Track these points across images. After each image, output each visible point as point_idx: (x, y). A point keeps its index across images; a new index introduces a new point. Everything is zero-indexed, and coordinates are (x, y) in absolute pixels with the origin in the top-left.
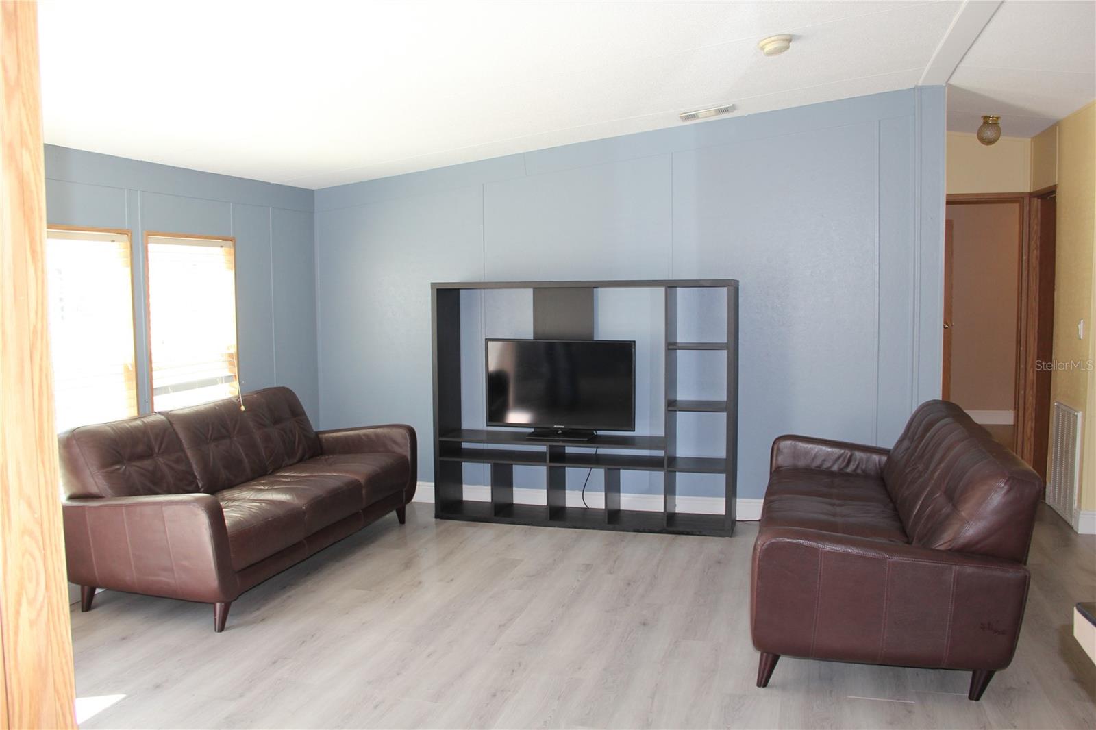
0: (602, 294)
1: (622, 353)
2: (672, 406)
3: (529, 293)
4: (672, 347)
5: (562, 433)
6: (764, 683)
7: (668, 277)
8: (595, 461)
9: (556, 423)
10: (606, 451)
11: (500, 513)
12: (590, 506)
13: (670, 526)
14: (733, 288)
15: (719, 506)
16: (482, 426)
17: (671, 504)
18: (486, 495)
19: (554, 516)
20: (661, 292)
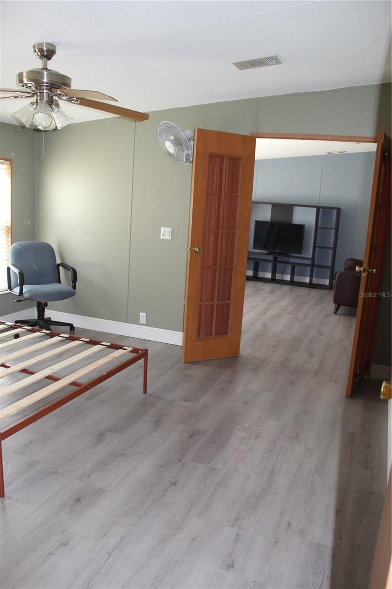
0: (296, 208)
2: (315, 246)
3: (271, 206)
4: (317, 227)
5: (278, 254)
6: (335, 313)
7: (318, 205)
8: (288, 263)
9: (276, 250)
10: (291, 260)
11: (255, 278)
12: (284, 279)
13: (311, 286)
14: (339, 210)
15: (327, 282)
16: (251, 249)
17: (311, 280)
18: (250, 273)
19: (273, 280)
20: (315, 209)
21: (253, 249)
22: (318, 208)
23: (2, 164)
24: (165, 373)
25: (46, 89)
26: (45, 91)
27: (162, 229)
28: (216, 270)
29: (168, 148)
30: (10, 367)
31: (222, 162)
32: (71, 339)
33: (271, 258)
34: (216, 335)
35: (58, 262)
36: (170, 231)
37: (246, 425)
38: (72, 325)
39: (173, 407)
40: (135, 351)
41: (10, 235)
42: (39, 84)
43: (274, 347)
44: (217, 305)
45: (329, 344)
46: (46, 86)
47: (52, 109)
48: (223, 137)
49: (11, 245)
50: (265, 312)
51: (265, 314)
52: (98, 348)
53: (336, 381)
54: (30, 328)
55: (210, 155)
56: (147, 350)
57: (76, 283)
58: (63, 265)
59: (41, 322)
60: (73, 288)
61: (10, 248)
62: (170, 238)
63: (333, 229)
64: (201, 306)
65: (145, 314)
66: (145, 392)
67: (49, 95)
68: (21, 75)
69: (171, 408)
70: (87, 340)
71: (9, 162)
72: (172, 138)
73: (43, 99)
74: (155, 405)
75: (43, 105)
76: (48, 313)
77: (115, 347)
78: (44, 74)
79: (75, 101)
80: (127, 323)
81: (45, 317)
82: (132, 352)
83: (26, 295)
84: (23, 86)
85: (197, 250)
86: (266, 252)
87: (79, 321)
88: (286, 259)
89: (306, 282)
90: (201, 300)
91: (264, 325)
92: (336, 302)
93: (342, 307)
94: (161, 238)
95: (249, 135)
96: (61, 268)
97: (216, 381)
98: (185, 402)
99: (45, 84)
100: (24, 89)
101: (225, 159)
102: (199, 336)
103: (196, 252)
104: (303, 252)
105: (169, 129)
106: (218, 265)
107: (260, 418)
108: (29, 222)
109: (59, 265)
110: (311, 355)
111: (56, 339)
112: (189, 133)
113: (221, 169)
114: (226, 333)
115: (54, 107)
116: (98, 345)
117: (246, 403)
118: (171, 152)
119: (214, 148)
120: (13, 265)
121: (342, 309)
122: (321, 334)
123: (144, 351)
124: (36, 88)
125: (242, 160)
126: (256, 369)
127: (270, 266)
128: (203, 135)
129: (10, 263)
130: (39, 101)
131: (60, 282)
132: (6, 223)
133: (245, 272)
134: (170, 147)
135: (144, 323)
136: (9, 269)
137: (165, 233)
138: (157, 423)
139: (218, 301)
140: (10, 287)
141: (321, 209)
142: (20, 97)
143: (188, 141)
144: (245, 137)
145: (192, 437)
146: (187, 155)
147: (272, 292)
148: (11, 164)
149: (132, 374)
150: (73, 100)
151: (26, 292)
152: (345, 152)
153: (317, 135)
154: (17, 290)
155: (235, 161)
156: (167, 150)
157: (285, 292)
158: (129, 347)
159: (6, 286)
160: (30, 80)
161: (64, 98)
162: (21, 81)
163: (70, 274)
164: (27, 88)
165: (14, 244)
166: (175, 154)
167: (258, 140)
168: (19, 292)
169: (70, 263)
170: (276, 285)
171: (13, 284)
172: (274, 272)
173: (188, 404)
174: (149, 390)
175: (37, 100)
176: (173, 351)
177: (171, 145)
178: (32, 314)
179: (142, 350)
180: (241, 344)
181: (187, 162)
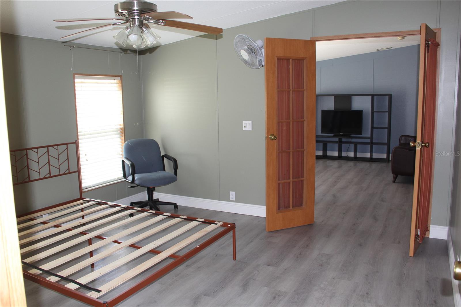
0: (354, 97)
1: (359, 113)
2: (372, 128)
3: (333, 97)
4: (373, 112)
5: (342, 135)
6: (394, 182)
7: (372, 93)
8: (351, 143)
9: (340, 133)
10: (353, 140)
11: (325, 157)
12: (349, 156)
13: (372, 160)
14: (390, 96)
15: (385, 156)
16: (320, 134)
17: (371, 155)
18: (320, 153)
19: (340, 158)
20: (370, 97)
21: (322, 133)
22: (373, 96)
23: (115, 80)
24: (251, 241)
25: (137, 15)
26: (136, 17)
27: (244, 122)
28: (290, 153)
29: (244, 56)
30: (121, 243)
31: (288, 64)
32: (172, 217)
33: (337, 139)
34: (293, 207)
35: (163, 154)
36: (250, 124)
37: (322, 286)
38: (176, 204)
39: (258, 271)
40: (225, 225)
41: (123, 135)
42: (131, 12)
43: (343, 214)
44: (293, 182)
45: (391, 209)
46: (137, 13)
47: (143, 31)
48: (287, 43)
49: (125, 142)
50: (334, 184)
51: (334, 186)
52: (194, 224)
53: (399, 242)
54: (139, 209)
55: (278, 59)
56: (235, 224)
57: (177, 171)
58: (166, 156)
59: (150, 203)
60: (175, 174)
61: (124, 145)
62: (251, 129)
63: (386, 112)
64: (279, 184)
65: (234, 192)
66: (235, 259)
67: (139, 20)
68: (116, 6)
69: (257, 272)
70: (185, 217)
71: (120, 78)
72: (246, 47)
73: (135, 24)
74: (243, 271)
75: (135, 28)
76: (156, 195)
77: (208, 222)
78: (134, 3)
79: (162, 23)
80: (219, 200)
81: (154, 198)
82: (222, 226)
83: (137, 182)
84: (119, 15)
85: (273, 137)
86: (332, 135)
87: (182, 201)
88: (349, 140)
89: (367, 157)
90: (279, 180)
91: (334, 196)
92: (393, 172)
93: (399, 176)
94: (243, 130)
95: (309, 39)
96: (165, 159)
97: (295, 247)
98: (269, 267)
99: (136, 12)
100: (120, 17)
101: (291, 60)
102: (279, 209)
103: (272, 140)
104: (363, 133)
105: (243, 41)
106: (291, 149)
107: (334, 278)
108: (138, 124)
109: (163, 157)
110: (375, 219)
111: (160, 217)
112: (260, 43)
113: (288, 69)
114: (301, 205)
115: (144, 29)
116: (194, 221)
117: (321, 266)
118: (247, 59)
119: (281, 53)
120: (127, 158)
121: (400, 178)
122: (383, 200)
123: (232, 225)
124: (129, 15)
125: (305, 61)
126: (329, 234)
127: (336, 146)
128: (270, 42)
129: (124, 157)
130: (132, 26)
131: (164, 170)
132: (120, 125)
133: (315, 153)
134: (245, 55)
135: (234, 199)
136: (123, 162)
137: (247, 125)
138: (245, 286)
139: (293, 178)
140: (125, 176)
141: (375, 97)
142: (118, 24)
143: (260, 49)
144: (306, 42)
145: (274, 298)
146: (260, 61)
147: (340, 167)
148: (121, 80)
149: (224, 243)
150: (159, 23)
151: (137, 179)
152: (391, 47)
153: (367, 34)
154: (130, 178)
155: (299, 62)
156: (243, 58)
157: (350, 166)
158: (220, 222)
159: (122, 175)
160: (123, 9)
161: (152, 22)
162: (117, 11)
163: (172, 163)
164: (122, 16)
165: (126, 142)
166: (249, 60)
167: (317, 43)
168: (131, 180)
169: (172, 155)
170: (342, 162)
171: (127, 174)
172: (340, 151)
173: (271, 268)
174: (238, 257)
175: (130, 24)
176: (259, 222)
177: (246, 53)
178: (143, 196)
179: (230, 224)
180: (315, 214)
181: (260, 66)
